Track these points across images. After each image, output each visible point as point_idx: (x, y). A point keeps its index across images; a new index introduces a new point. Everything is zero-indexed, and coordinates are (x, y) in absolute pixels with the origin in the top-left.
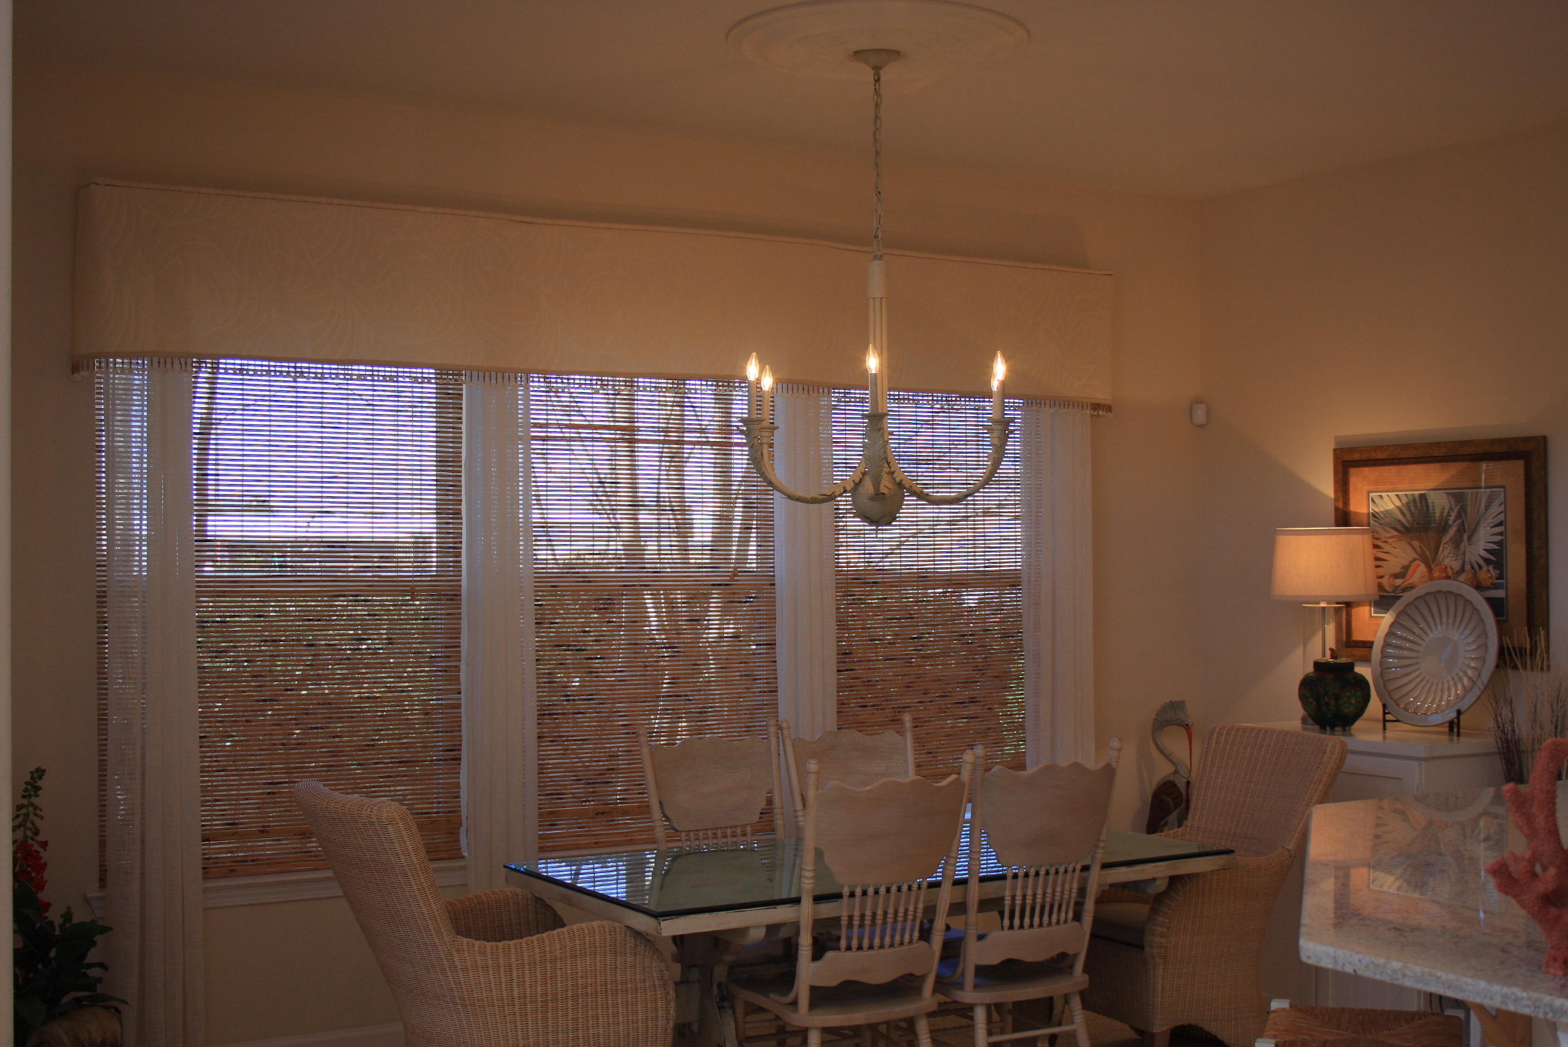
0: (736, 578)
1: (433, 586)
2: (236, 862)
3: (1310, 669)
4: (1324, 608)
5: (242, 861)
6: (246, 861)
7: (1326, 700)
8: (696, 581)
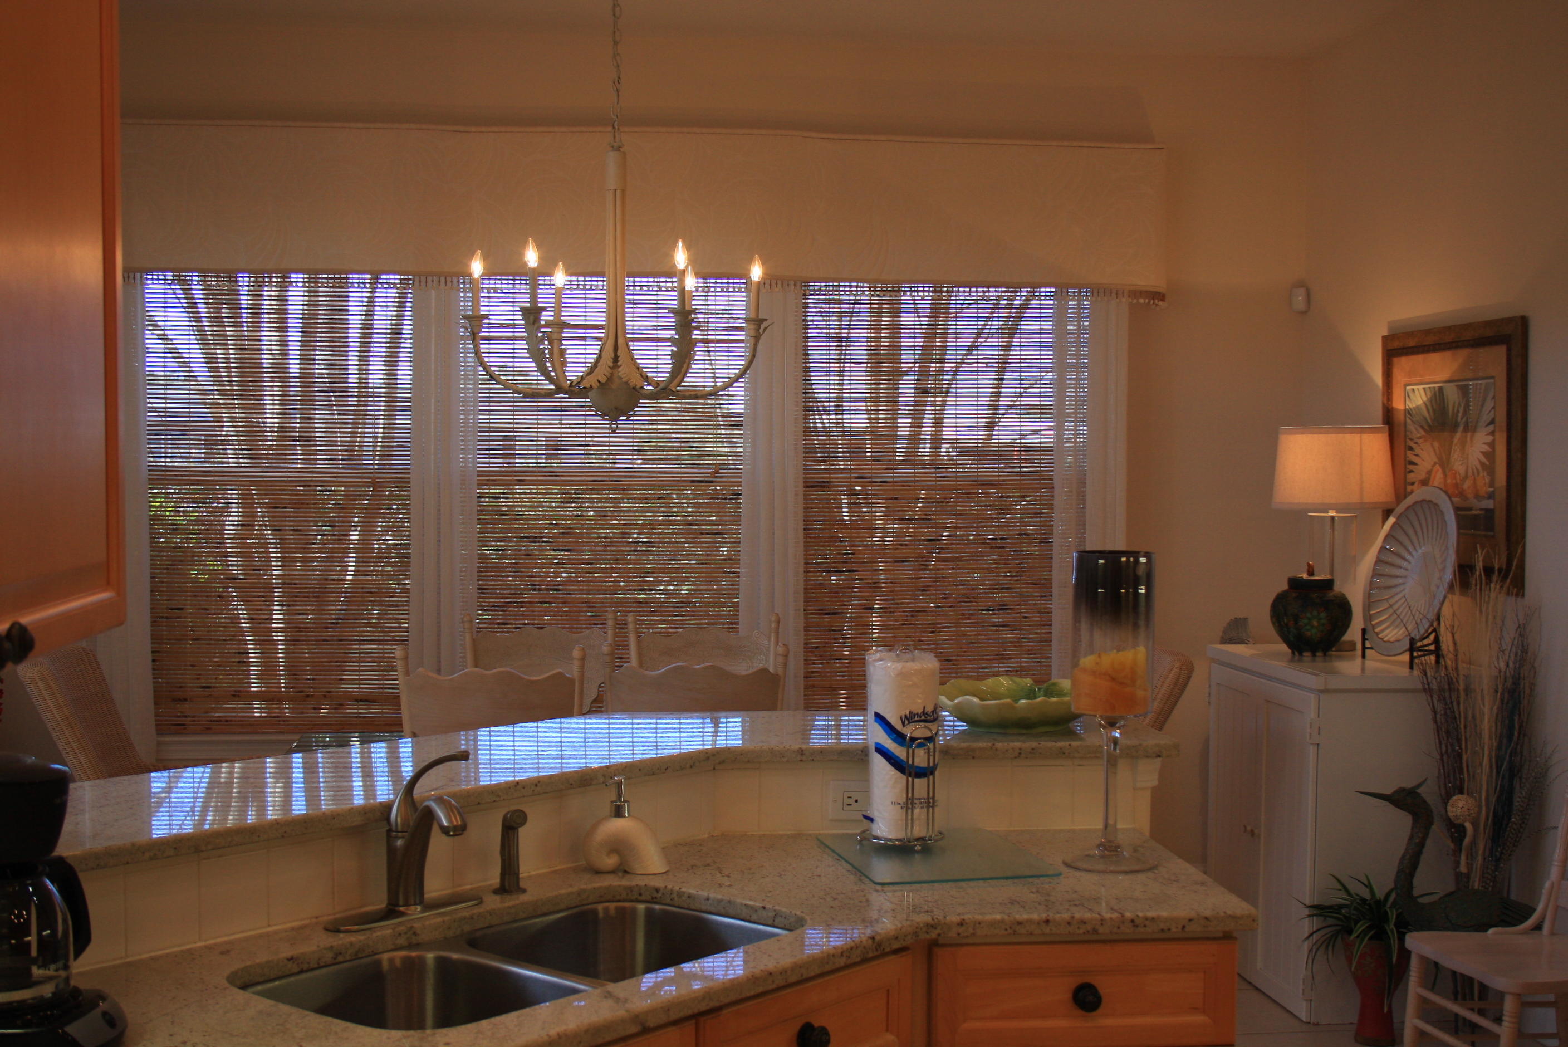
0: (716, 475)
1: (398, 478)
2: (211, 721)
3: (1285, 587)
4: (1333, 518)
5: (217, 721)
6: (220, 721)
7: (1285, 620)
8: (673, 477)
